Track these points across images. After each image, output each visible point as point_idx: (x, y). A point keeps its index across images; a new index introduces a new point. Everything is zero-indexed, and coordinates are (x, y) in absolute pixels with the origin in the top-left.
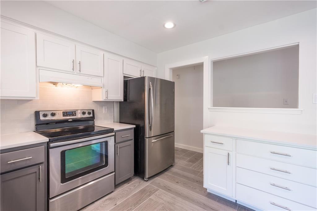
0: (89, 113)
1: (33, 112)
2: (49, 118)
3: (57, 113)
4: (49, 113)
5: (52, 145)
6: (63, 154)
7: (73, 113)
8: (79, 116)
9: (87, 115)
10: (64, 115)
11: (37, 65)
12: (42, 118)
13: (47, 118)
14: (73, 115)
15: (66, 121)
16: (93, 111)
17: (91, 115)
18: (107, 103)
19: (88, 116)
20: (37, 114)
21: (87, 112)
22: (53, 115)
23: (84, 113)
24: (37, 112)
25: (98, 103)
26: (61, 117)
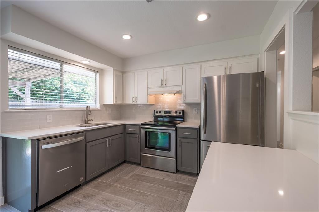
0: (180, 113)
2: (159, 114)
3: (162, 111)
5: (142, 126)
6: (146, 132)
7: (170, 112)
8: (173, 114)
11: (148, 86)
12: (156, 114)
16: (183, 111)
18: (197, 105)
19: (179, 115)
21: (178, 112)
22: (160, 112)
23: (176, 112)
24: (155, 110)
25: (189, 105)
26: (164, 114)
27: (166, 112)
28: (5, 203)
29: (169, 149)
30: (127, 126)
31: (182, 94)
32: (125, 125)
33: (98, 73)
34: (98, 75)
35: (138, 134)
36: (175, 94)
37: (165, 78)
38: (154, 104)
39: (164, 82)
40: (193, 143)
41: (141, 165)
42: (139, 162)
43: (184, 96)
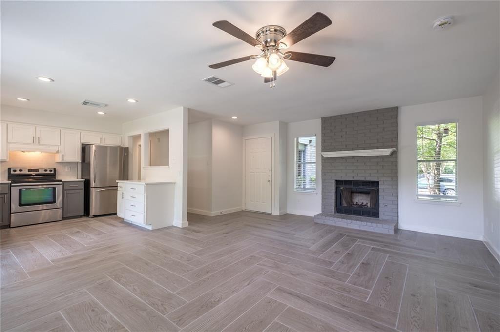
1: (7, 169)
2: (18, 172)
3: (23, 169)
4: (18, 169)
5: (12, 185)
6: (20, 191)
8: (40, 172)
9: (48, 172)
11: (8, 141)
12: (12, 172)
13: (16, 173)
14: (36, 171)
16: (55, 169)
17: (53, 172)
18: (70, 164)
19: (50, 172)
20: (9, 169)
21: (48, 170)
22: (21, 170)
23: (46, 170)
25: (63, 164)
26: (27, 172)
27: (29, 170)
29: (54, 202)
31: (60, 154)
36: (42, 152)
37: (38, 136)
39: (36, 140)
40: (79, 193)
41: (11, 226)
42: (7, 224)
43: (63, 156)
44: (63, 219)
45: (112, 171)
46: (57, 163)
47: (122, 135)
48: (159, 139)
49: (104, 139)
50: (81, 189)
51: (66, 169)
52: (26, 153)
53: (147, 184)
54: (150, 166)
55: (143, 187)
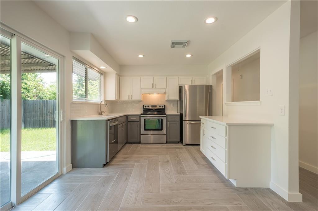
0: (163, 107)
2: (147, 108)
3: (149, 106)
4: (147, 106)
5: (141, 116)
6: (145, 119)
7: (155, 106)
8: (158, 107)
9: (161, 108)
10: (152, 107)
11: (141, 88)
12: (145, 108)
13: (146, 108)
15: (152, 109)
16: (165, 105)
17: (163, 108)
19: (162, 108)
21: (161, 106)
22: (148, 106)
23: (160, 106)
24: (143, 105)
25: (169, 101)
26: (151, 108)
27: (152, 106)
28: (72, 168)
29: (162, 129)
30: (128, 116)
31: (166, 94)
32: (127, 116)
33: (102, 75)
34: (102, 77)
35: (139, 121)
36: (158, 94)
37: (155, 83)
38: (142, 101)
39: (154, 86)
40: (176, 124)
41: (141, 143)
42: (139, 141)
43: (168, 96)
44: (167, 142)
45: (200, 107)
46: (166, 101)
47: (207, 76)
48: (242, 76)
49: (194, 80)
50: (178, 121)
51: (172, 105)
52: (151, 95)
53: (230, 125)
54: (233, 101)
55: (224, 127)
